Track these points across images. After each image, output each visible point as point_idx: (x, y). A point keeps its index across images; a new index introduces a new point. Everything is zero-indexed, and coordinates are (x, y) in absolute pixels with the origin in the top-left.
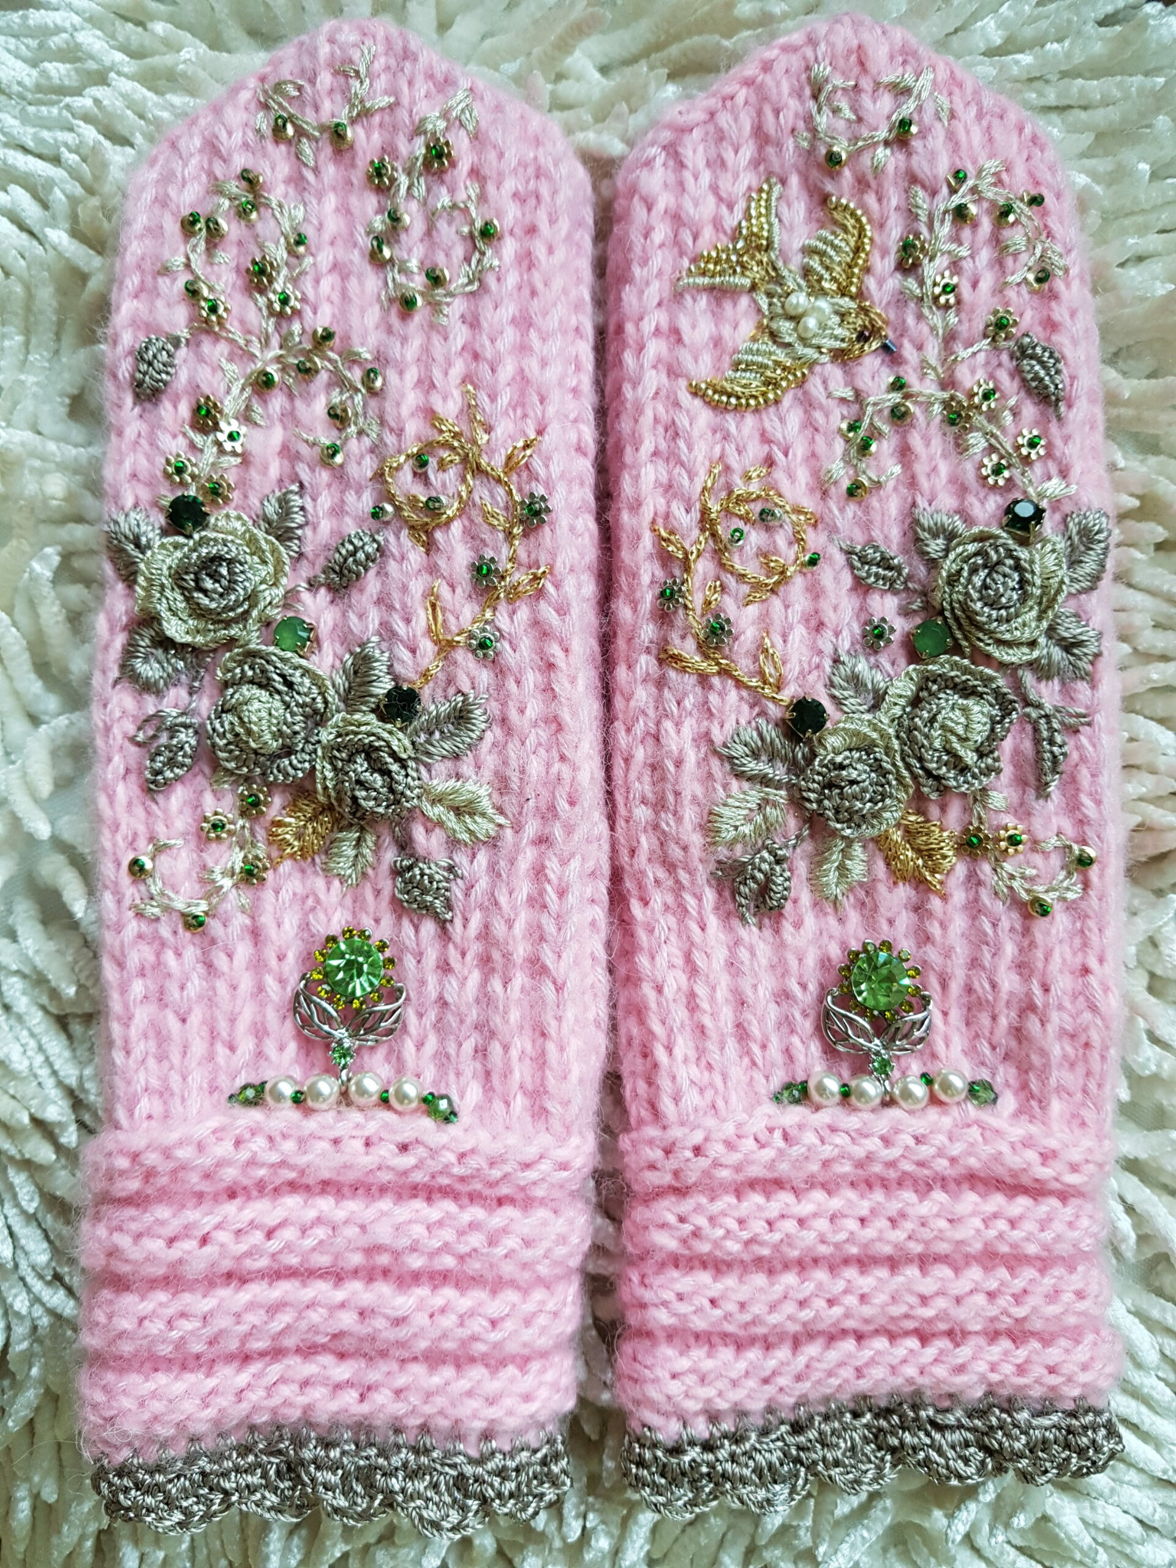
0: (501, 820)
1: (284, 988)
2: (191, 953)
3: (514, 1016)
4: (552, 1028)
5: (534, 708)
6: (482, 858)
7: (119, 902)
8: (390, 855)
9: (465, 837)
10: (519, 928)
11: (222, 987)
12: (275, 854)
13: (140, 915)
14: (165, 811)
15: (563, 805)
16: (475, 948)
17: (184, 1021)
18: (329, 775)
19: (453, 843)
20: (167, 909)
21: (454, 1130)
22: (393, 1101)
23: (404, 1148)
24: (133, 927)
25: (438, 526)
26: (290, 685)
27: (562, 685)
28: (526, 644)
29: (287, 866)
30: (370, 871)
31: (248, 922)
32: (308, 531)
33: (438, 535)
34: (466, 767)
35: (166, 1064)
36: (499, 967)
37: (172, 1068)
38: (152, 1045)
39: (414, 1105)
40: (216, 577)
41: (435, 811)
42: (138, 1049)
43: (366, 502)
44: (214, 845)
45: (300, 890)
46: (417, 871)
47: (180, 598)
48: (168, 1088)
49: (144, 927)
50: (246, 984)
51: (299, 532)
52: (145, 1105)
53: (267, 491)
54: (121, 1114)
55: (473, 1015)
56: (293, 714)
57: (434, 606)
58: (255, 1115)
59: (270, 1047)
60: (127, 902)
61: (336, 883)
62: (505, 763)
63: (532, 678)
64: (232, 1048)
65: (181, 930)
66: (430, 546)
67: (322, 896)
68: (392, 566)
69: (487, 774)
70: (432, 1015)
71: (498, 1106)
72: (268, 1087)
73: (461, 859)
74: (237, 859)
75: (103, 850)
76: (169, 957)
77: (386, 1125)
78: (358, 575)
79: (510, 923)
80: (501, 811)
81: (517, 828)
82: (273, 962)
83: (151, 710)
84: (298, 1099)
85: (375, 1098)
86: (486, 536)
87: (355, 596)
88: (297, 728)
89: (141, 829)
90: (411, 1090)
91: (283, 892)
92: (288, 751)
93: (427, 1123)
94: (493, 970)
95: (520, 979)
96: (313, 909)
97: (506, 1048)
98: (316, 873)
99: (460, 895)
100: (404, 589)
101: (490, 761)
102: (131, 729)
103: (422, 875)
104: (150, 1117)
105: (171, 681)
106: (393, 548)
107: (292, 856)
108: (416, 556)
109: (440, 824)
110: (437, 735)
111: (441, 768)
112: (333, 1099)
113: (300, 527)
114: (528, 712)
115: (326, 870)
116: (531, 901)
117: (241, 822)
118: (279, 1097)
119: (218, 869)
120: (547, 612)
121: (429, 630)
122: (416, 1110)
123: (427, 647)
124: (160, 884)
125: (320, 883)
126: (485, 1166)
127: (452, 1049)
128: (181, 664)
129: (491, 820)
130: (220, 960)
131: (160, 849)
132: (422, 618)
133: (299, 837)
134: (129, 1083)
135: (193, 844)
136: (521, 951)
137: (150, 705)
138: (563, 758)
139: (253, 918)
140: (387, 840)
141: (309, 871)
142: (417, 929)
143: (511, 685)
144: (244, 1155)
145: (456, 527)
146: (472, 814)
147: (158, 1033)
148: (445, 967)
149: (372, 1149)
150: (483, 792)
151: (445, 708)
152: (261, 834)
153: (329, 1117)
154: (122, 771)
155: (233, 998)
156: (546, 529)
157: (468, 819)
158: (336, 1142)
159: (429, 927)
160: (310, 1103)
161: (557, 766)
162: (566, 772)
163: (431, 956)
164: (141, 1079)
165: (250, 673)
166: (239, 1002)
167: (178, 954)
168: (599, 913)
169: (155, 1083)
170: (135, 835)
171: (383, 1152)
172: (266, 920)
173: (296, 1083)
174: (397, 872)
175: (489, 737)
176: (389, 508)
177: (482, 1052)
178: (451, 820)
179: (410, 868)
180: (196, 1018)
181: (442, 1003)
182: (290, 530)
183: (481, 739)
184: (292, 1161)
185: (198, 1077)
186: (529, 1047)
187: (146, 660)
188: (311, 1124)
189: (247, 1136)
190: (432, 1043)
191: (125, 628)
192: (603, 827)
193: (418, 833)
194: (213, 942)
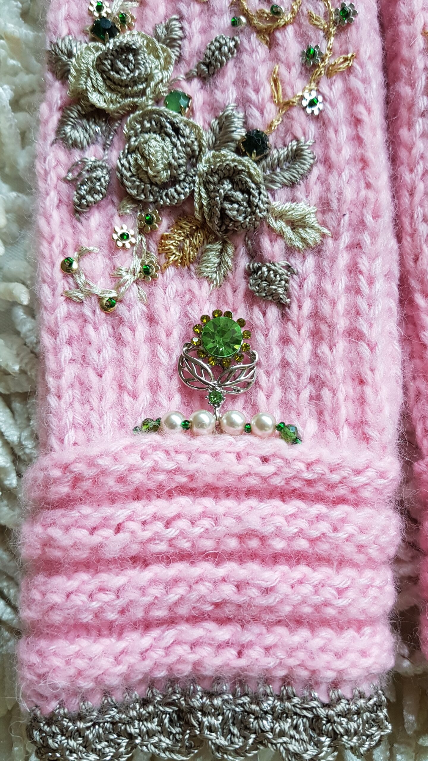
0: (325, 231)
1: (170, 356)
2: (105, 330)
3: (340, 369)
4: (368, 376)
5: (347, 151)
6: (311, 261)
7: (54, 290)
8: (244, 262)
9: (298, 244)
10: (341, 307)
11: (127, 353)
12: (163, 261)
13: (69, 299)
14: (87, 227)
15: (369, 219)
16: (307, 326)
17: (101, 376)
18: (204, 195)
19: (290, 250)
20: (90, 294)
21: (300, 447)
22: (255, 429)
23: (265, 460)
24: (63, 309)
25: (277, 28)
26: (177, 130)
27: (366, 134)
28: (341, 106)
29: (171, 271)
30: (230, 274)
31: (145, 308)
32: (186, 42)
33: (278, 35)
34: (300, 192)
35: (87, 407)
36: (325, 336)
37: (92, 409)
38: (77, 393)
39: (270, 431)
40: (126, 63)
41: (278, 225)
42: (67, 396)
43: (227, 20)
44: (121, 252)
45: (180, 288)
46: (265, 269)
47: (100, 78)
48: (89, 423)
49: (73, 308)
50: (145, 351)
51: (180, 42)
52: (71, 436)
53: (158, 22)
54: (54, 442)
55: (308, 372)
56: (178, 151)
57: (275, 81)
58: (154, 437)
59: (162, 397)
60: (60, 290)
61: (206, 283)
62: (328, 189)
63: (345, 131)
64: (135, 396)
65: (98, 311)
66: (272, 44)
67: (196, 291)
68: (245, 57)
69: (314, 198)
70: (277, 374)
71: (330, 435)
72: (162, 421)
73: (295, 262)
74: (136, 263)
75: (43, 257)
76: (90, 329)
77: (251, 444)
78: (222, 63)
79: (334, 303)
80: (324, 224)
81: (336, 236)
82: (163, 337)
83: (77, 159)
84: (187, 426)
85: (240, 428)
86: (311, 33)
87: (219, 82)
88: (181, 161)
89: (70, 241)
90: (268, 420)
91: (169, 290)
92: (174, 181)
93: (281, 443)
94: (322, 339)
95: (342, 345)
96: (190, 302)
97: (334, 392)
98: (191, 277)
99: (296, 287)
100: (254, 70)
101: (316, 190)
102: (63, 173)
103: (269, 271)
104: (75, 444)
105: (92, 141)
106: (246, 45)
107: (175, 262)
108: (262, 51)
109: (281, 235)
110: (278, 170)
111: (282, 194)
112: (211, 428)
113: (181, 39)
114: (343, 152)
115: (199, 273)
116: (348, 289)
117: (139, 237)
118: (172, 426)
119: (124, 268)
120: (355, 83)
121: (272, 97)
122: (271, 435)
123: (271, 109)
124: (83, 277)
125: (194, 284)
126: (327, 471)
127: (292, 396)
128: (98, 129)
129: (318, 230)
130: (127, 334)
131: (83, 253)
132: (267, 90)
133: (181, 249)
134: (60, 420)
135: (106, 252)
136: (342, 324)
137: (77, 156)
138: (368, 186)
139: (148, 307)
140: (242, 250)
141: (186, 276)
142: (264, 314)
143: (331, 133)
144: (148, 464)
145: (290, 29)
146: (304, 227)
147: (82, 383)
148: (285, 340)
149: (242, 461)
150: (313, 209)
151: (284, 152)
152: (153, 247)
153: (209, 439)
154: (56, 201)
155: (135, 359)
156: (353, 28)
157: (301, 231)
158: (216, 455)
159: (273, 312)
160: (195, 429)
161: (363, 192)
162: (371, 194)
163: (275, 333)
164: (68, 417)
165: (148, 125)
166: (140, 363)
167: (96, 328)
168: (393, 304)
169: (80, 420)
170: (66, 245)
171: (250, 463)
172: (158, 306)
173: (184, 417)
174: (249, 273)
175: (316, 172)
176: (243, 19)
177: (316, 398)
178: (288, 231)
179: (260, 268)
180: (109, 375)
181: (285, 364)
182: (174, 40)
183: (310, 171)
184: (184, 467)
185: (110, 418)
186: (351, 392)
187: (74, 127)
188: (197, 443)
189: (150, 451)
190: (278, 394)
191: (61, 109)
192: (393, 243)
193: (266, 242)
194: (121, 321)
